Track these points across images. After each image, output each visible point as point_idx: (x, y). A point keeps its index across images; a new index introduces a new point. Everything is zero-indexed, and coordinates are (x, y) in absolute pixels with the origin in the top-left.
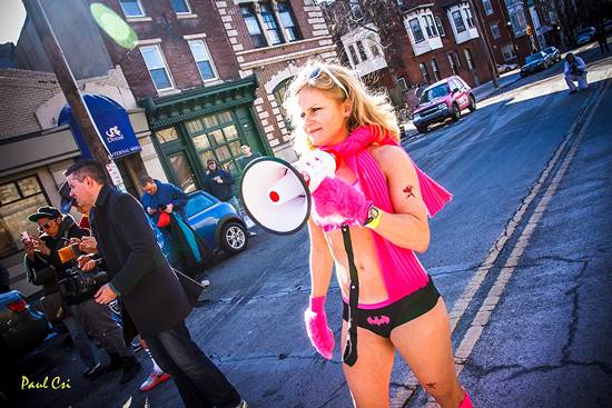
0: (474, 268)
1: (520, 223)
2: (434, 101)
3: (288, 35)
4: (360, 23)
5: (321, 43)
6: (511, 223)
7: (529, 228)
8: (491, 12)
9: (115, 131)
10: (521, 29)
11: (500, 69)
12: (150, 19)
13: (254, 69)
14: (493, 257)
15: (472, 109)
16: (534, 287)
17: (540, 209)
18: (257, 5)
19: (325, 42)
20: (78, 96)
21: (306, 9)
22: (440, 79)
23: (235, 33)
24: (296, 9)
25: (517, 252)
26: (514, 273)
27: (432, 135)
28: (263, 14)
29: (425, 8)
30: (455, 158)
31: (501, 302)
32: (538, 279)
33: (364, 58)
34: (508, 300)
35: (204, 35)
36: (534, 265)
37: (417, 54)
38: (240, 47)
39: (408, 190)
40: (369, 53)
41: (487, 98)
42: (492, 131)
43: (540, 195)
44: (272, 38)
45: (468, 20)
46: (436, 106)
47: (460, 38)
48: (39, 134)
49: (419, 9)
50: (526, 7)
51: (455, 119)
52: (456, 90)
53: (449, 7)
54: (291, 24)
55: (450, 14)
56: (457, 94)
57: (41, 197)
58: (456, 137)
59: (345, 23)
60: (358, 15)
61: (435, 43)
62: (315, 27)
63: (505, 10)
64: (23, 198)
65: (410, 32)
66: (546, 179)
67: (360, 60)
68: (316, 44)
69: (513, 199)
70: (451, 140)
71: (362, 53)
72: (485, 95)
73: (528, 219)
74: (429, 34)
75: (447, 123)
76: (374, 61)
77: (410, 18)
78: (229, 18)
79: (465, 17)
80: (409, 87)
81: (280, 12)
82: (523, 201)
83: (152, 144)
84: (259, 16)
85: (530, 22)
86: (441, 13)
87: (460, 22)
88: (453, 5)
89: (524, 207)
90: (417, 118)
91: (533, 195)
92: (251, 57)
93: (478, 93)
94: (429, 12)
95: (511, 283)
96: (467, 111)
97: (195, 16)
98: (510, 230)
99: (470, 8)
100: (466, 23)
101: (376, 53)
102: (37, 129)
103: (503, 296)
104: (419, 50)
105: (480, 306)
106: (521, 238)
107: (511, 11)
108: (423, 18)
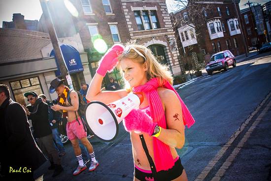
0: (222, 145)
1: (247, 125)
2: (217, 61)
3: (154, 26)
4: (187, 23)
5: (168, 30)
6: (243, 124)
7: (252, 128)
8: (248, 22)
9: (73, 61)
10: (261, 31)
11: (250, 49)
12: (94, 14)
13: (137, 39)
14: (232, 141)
15: (234, 66)
16: (249, 160)
17: (259, 119)
18: (142, 12)
19: (170, 30)
20: (58, 45)
21: (163, 15)
22: (221, 51)
23: (130, 23)
24: (158, 15)
25: (244, 140)
26: (241, 151)
27: (214, 76)
28: (144, 16)
29: (217, 19)
30: (223, 88)
31: (232, 165)
32: (252, 156)
33: (187, 39)
34: (235, 165)
35: (117, 23)
36: (251, 148)
37: (212, 39)
38: (132, 29)
39: (176, 116)
40: (190, 37)
41: (242, 62)
42: (242, 77)
43: (260, 112)
44: (146, 26)
45: (237, 25)
46: (217, 63)
47: (232, 33)
48: (41, 59)
49: (215, 19)
50: (265, 22)
51: (226, 70)
52: (227, 57)
53: (228, 19)
54: (156, 21)
55: (228, 22)
56: (228, 58)
57: (39, 86)
58: (224, 79)
59: (180, 22)
60: (187, 20)
61: (220, 35)
62: (166, 23)
63: (255, 22)
64: (31, 86)
65: (209, 29)
66: (264, 104)
67: (185, 39)
68: (166, 31)
69: (246, 112)
70: (221, 80)
71: (187, 36)
72: (241, 60)
73: (252, 123)
74: (218, 30)
75: (222, 71)
76: (191, 41)
77: (210, 23)
78: (129, 17)
79: (235, 24)
80: (207, 53)
81: (152, 15)
82: (251, 114)
83: (88, 68)
84: (142, 17)
85: (266, 29)
86: (224, 21)
87: (233, 26)
88: (230, 18)
89: (251, 117)
90: (208, 68)
91: (256, 112)
92: (136, 34)
93: (238, 59)
94: (219, 21)
95: (238, 156)
96: (232, 67)
97: (114, 14)
98: (242, 128)
99: (238, 20)
100: (236, 27)
101: (193, 37)
102: (41, 57)
103: (233, 162)
104: (213, 37)
105: (221, 166)
106: (247, 133)
107: (257, 23)
108: (216, 23)
